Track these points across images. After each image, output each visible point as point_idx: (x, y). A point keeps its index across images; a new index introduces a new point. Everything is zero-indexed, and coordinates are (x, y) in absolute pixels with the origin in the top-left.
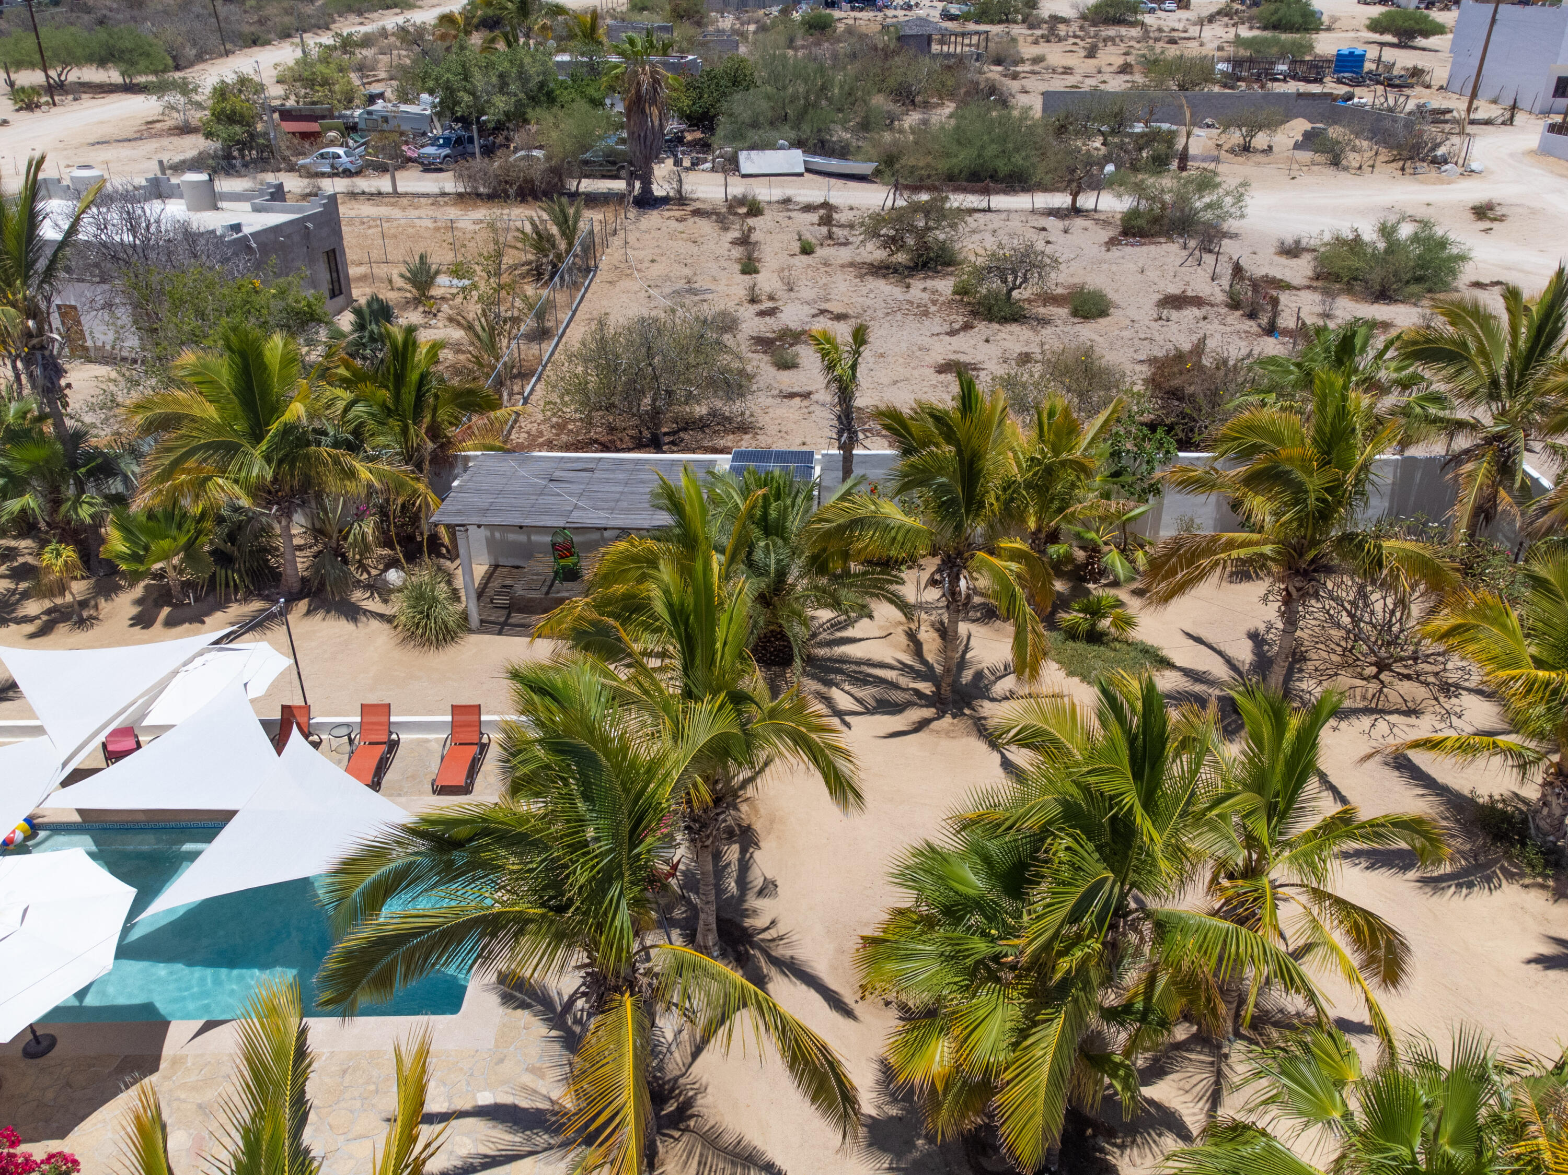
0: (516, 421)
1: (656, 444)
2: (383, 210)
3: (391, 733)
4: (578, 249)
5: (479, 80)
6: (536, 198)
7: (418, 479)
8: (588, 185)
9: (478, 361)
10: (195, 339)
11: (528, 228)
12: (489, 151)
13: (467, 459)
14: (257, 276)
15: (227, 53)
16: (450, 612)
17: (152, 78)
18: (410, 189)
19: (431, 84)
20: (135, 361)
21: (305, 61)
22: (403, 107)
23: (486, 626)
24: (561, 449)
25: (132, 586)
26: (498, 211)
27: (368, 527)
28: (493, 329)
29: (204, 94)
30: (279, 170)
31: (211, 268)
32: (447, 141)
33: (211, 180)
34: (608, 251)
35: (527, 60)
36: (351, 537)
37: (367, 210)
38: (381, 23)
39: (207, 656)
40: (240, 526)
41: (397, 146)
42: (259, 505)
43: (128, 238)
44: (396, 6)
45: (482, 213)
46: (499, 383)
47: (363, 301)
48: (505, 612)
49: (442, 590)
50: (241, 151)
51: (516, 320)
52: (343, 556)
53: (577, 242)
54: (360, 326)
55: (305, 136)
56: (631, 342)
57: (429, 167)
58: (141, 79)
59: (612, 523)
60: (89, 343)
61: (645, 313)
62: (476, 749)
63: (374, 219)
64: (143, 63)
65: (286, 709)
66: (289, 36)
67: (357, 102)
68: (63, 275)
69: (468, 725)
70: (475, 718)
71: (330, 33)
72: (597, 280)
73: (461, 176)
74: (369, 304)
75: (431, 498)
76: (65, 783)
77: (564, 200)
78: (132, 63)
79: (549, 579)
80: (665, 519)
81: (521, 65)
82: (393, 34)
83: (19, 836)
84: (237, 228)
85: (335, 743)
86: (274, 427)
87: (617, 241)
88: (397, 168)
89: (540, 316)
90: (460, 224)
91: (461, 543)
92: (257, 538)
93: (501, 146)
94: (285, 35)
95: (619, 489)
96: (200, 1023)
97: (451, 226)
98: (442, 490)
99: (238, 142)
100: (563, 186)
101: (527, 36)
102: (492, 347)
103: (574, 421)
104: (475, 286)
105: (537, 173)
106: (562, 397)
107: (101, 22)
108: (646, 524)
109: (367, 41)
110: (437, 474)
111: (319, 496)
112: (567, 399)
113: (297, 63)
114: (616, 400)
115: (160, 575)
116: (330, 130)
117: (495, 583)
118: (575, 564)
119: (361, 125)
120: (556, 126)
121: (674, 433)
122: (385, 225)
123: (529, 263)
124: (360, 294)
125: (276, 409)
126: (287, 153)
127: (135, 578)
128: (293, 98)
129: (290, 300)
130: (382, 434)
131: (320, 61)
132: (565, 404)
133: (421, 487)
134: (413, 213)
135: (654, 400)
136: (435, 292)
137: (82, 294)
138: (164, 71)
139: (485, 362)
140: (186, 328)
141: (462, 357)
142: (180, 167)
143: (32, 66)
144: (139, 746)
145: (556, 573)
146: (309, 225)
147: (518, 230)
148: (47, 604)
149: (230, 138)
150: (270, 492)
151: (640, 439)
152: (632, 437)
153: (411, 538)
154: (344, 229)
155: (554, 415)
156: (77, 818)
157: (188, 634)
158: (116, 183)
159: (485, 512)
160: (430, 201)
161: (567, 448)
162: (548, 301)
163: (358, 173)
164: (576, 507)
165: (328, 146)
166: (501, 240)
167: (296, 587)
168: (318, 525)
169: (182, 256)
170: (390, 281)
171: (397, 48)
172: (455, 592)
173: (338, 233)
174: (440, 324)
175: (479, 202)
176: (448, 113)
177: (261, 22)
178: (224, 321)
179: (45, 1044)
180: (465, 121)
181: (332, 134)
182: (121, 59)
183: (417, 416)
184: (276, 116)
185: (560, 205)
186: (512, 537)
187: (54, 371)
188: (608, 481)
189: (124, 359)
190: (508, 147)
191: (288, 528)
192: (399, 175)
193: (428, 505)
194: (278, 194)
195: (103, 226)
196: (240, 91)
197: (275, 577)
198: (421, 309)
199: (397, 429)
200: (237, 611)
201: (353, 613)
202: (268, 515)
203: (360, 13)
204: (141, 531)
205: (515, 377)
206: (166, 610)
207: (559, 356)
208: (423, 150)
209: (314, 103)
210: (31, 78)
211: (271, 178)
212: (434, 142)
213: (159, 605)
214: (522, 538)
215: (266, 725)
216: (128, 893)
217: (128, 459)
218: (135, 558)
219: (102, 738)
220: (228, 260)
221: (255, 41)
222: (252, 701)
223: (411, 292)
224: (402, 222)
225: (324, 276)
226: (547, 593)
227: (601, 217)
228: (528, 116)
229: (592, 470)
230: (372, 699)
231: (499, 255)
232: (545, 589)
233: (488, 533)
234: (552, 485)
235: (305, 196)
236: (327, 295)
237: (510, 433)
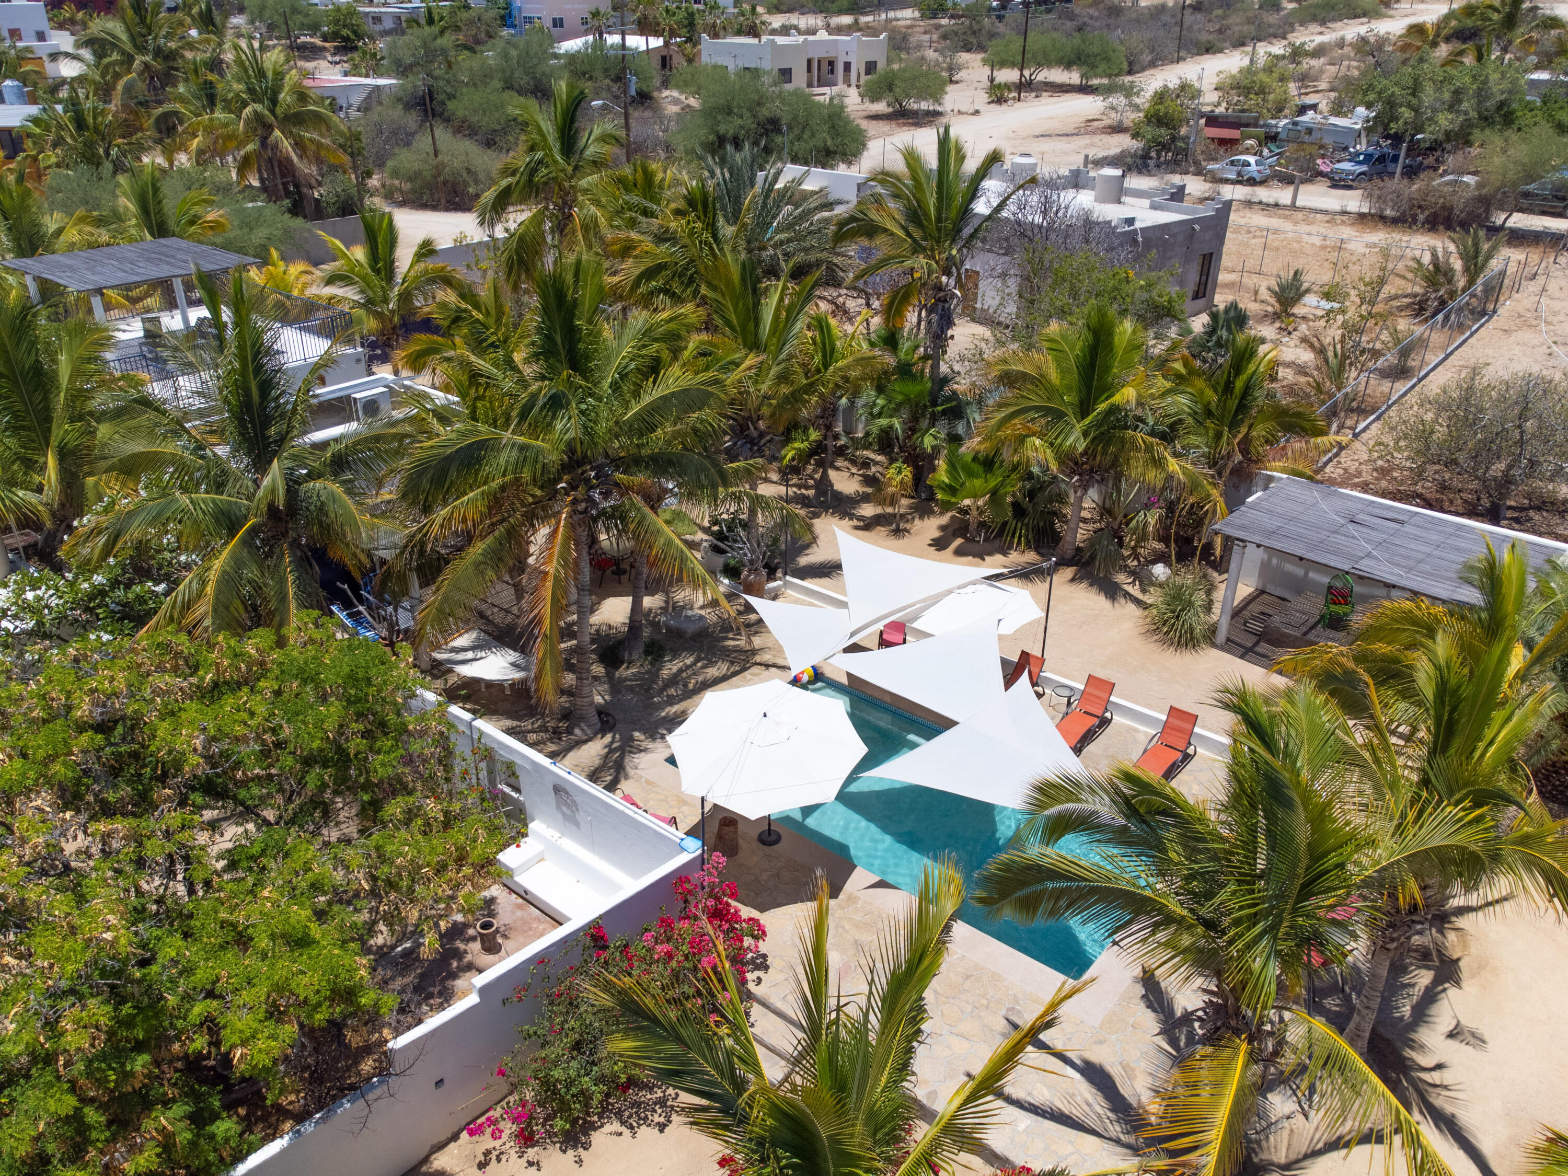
0: (1337, 455)
1: (1494, 515)
2: (1274, 222)
3: (1106, 710)
4: (1479, 288)
5: (1428, 96)
6: (1449, 227)
7: (1215, 485)
8: (1519, 220)
9: (1319, 387)
10: (1062, 313)
11: (1427, 259)
12: (1411, 172)
13: (1270, 479)
14: (1133, 268)
15: (1179, 60)
16: (1199, 621)
17: (1105, 81)
18: (1308, 204)
19: (1372, 97)
20: (1007, 327)
21: (1248, 71)
22: (1333, 120)
23: (1230, 646)
24: (1376, 494)
25: (942, 513)
26: (1396, 236)
27: (1152, 518)
28: (1345, 357)
29: (1144, 99)
30: (1187, 173)
31: (1096, 254)
32: (1368, 156)
33: (1123, 176)
34: (1516, 296)
35: (1494, 77)
36: (1134, 522)
37: (1258, 219)
38: (1341, 33)
39: (978, 587)
40: (1042, 486)
41: (1312, 158)
42: (1063, 472)
43: (1038, 219)
44: (1364, 15)
45: (1379, 236)
46: (1333, 413)
47: (1222, 307)
48: (1255, 639)
49: (1199, 598)
50: (1159, 153)
51: (1376, 354)
52: (1121, 539)
53: (1480, 280)
54: (1211, 331)
55: (1222, 142)
56: (1503, 399)
57: (1338, 183)
58: (1095, 82)
59: (1403, 583)
60: (978, 305)
61: (1535, 369)
62: (1179, 756)
63: (1261, 230)
64: (1103, 66)
65: (1025, 655)
66: (1243, 44)
67: (1287, 111)
68: (980, 244)
69: (1179, 730)
70: (1189, 727)
71: (1285, 42)
72: (1490, 325)
73: (1370, 196)
74: (1227, 310)
75: (1221, 505)
76: (847, 650)
77: (1482, 233)
78: (1093, 66)
79: (1312, 621)
80: (1472, 596)
81: (1485, 82)
82: (1351, 44)
83: (805, 678)
84: (1130, 221)
85: (1055, 700)
86: (1102, 407)
87: (1532, 287)
88: (1304, 181)
89: (1405, 353)
90: (1351, 246)
91: (1235, 558)
92: (1051, 502)
93: (1429, 167)
94: (1240, 43)
95: (1427, 549)
96: (876, 879)
97: (1340, 247)
98: (1234, 502)
99: (1159, 144)
100: (1487, 218)
101: (1505, 50)
102: (1338, 375)
103: (1402, 469)
104: (1343, 311)
105: (1459, 203)
106: (1397, 441)
107: (1080, 29)
108: (1444, 595)
109: (1319, 52)
110: (1236, 487)
111: (1118, 479)
112: (1402, 443)
113: (1241, 71)
114: (1461, 457)
115: (965, 511)
116: (1249, 138)
117: (1255, 608)
118: (1346, 615)
119: (1283, 136)
120: (1504, 151)
121: (1522, 509)
122: (1271, 237)
123: (1415, 296)
124: (1221, 300)
125: (1108, 389)
126: (1200, 157)
127: (946, 507)
128: (1224, 105)
129: (1154, 294)
130: (1196, 434)
131: (1264, 70)
132: (1399, 449)
133: (1215, 493)
134: (1304, 228)
135: (1510, 467)
136: (1298, 310)
137: (987, 263)
138: (1117, 75)
139: (1325, 389)
140: (1058, 303)
141: (1303, 379)
142: (1099, 163)
143: (1013, 65)
144: (904, 642)
145: (1322, 617)
146: (1197, 227)
147: (1414, 259)
148: (879, 510)
149: (1154, 140)
150: (1076, 463)
151: (1475, 506)
152: (1465, 501)
153: (1188, 541)
154: (1228, 235)
155: (1380, 458)
156: (845, 681)
157: (970, 564)
158: (1045, 171)
159: (1271, 533)
160: (1327, 218)
161: (1383, 495)
162: (1420, 339)
163: (1262, 182)
164: (1369, 555)
165: (1241, 153)
166: (1390, 266)
167: (1070, 553)
168: (1107, 505)
169: (1075, 241)
170: (1256, 292)
171: (1350, 59)
172: (1211, 602)
173: (1221, 239)
174: (1292, 343)
175: (1381, 225)
176: (1380, 129)
177: (1220, 31)
178: (1093, 301)
179: (773, 838)
180: (1397, 139)
181: (1250, 142)
182: (1085, 63)
183: (1234, 425)
184: (1202, 121)
185: (1476, 238)
186: (1289, 567)
187: (947, 321)
188: (1416, 538)
189: (999, 324)
190: (1436, 169)
191: (1081, 499)
192: (1303, 188)
193: (1215, 512)
194: (1178, 195)
195: (1022, 207)
196: (1178, 96)
197: (1056, 538)
198: (1277, 325)
199: (1211, 433)
200: (1017, 558)
201: (1112, 591)
202: (1067, 484)
203: (1323, 23)
204: (963, 469)
205: (1352, 410)
206: (959, 541)
207: (1412, 398)
208: (1338, 166)
209: (1243, 111)
210: (1009, 75)
211: (1177, 179)
212: (1353, 158)
213: (955, 535)
214: (1300, 572)
215: (1005, 662)
216: (862, 750)
217: (974, 407)
218: (952, 490)
219: (880, 626)
220: (1113, 249)
221: (1209, 49)
222: (1001, 637)
223: (1273, 305)
224: (1290, 235)
225: (1193, 276)
226: (1305, 634)
227: (1522, 257)
228: (1471, 138)
229: (1402, 523)
230: (1101, 674)
231: (1382, 281)
232: (1304, 629)
233: (1266, 557)
234: (1351, 526)
235: (1202, 200)
236: (1190, 295)
237: (1326, 464)
